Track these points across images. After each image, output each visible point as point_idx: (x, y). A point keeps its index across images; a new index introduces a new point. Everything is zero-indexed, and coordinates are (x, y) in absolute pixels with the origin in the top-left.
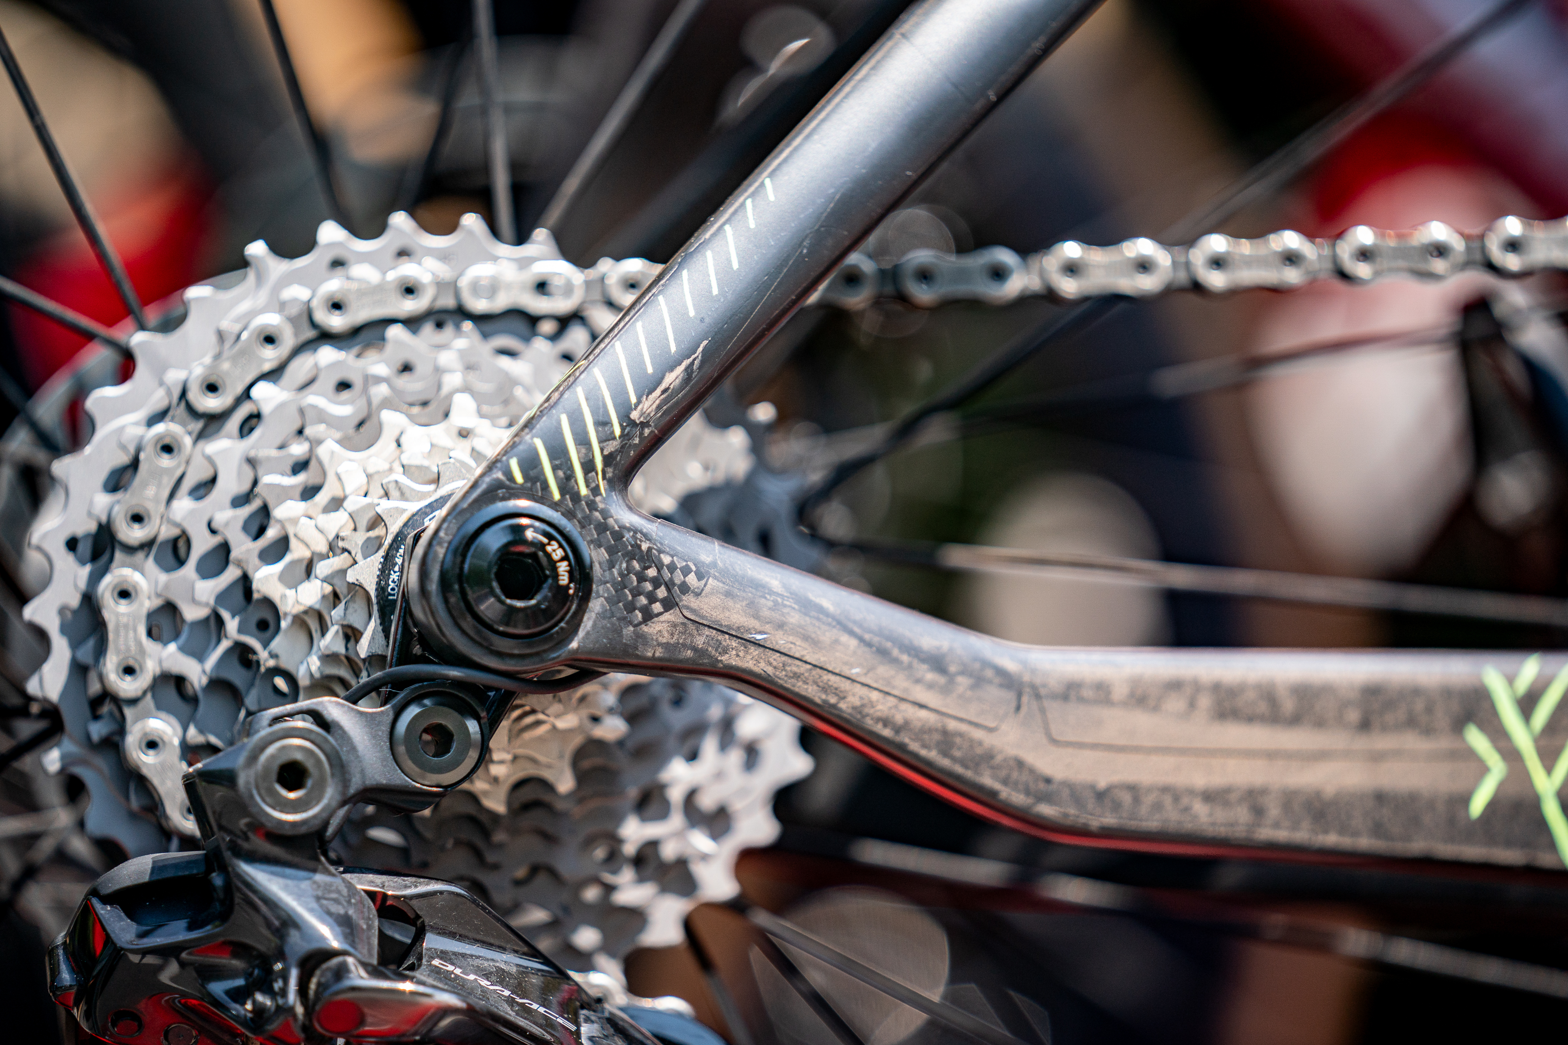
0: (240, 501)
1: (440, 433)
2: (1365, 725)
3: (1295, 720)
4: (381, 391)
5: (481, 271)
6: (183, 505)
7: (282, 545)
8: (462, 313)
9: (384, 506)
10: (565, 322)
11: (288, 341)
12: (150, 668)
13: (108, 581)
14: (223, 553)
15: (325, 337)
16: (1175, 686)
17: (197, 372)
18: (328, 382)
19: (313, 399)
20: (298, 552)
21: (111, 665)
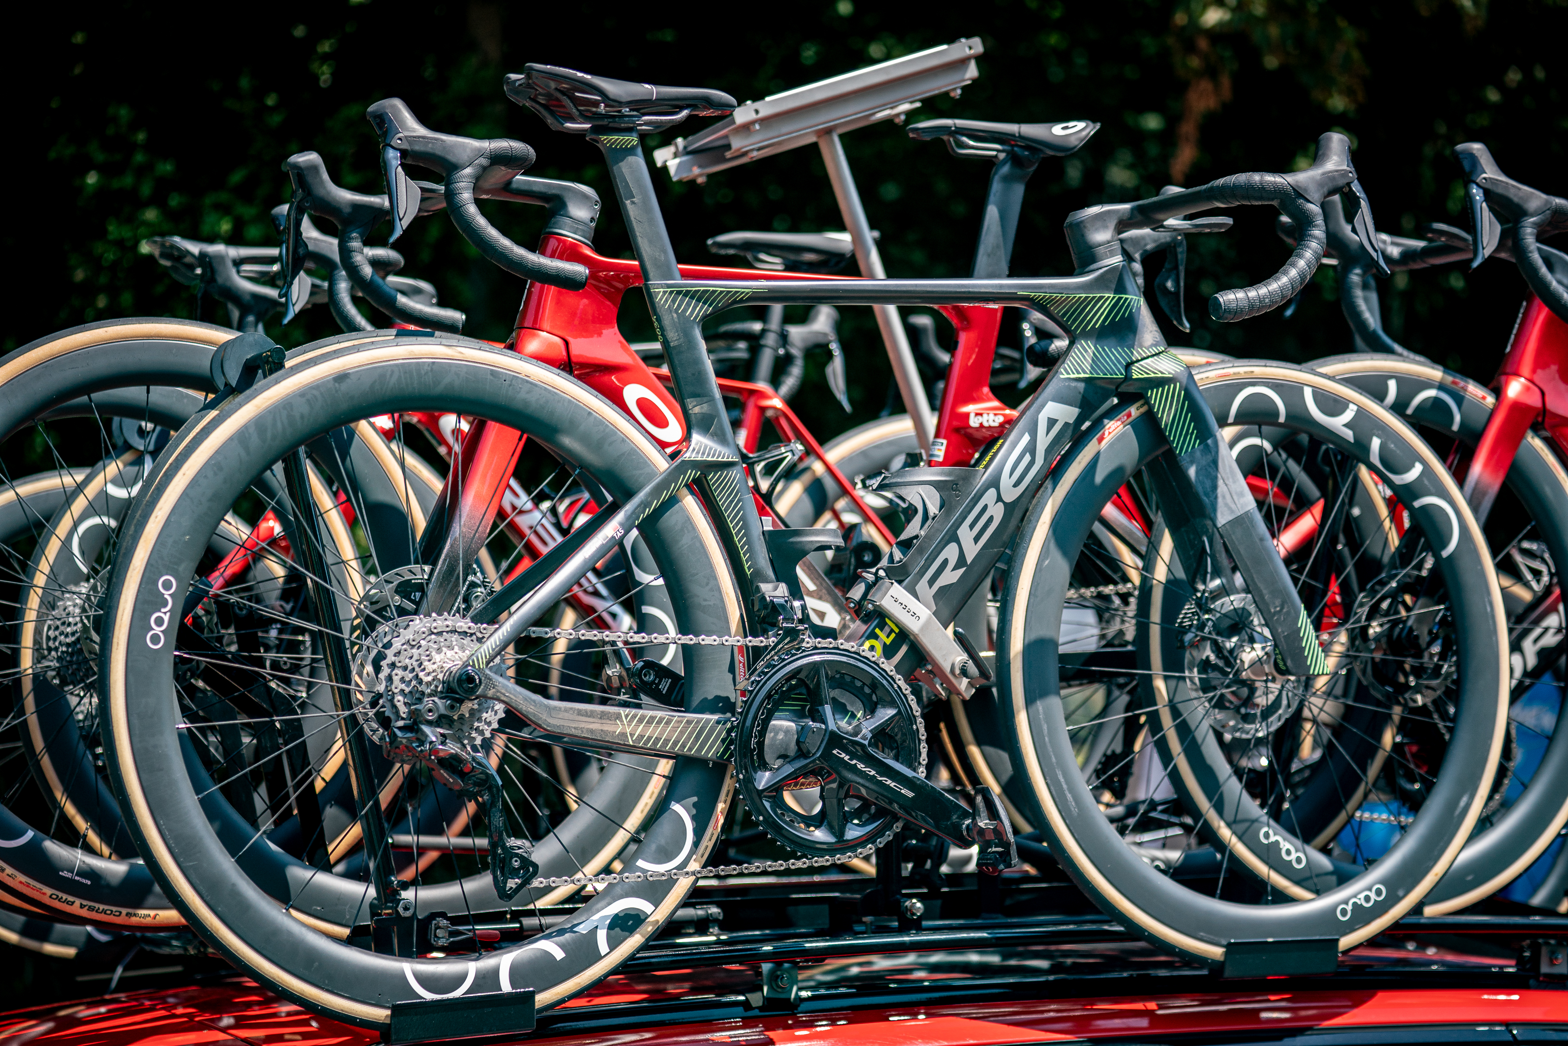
0: (417, 661)
1: (452, 652)
2: (601, 718)
3: (589, 717)
4: (442, 644)
5: (459, 624)
6: (407, 660)
7: (424, 670)
8: (456, 631)
9: (444, 665)
10: (472, 635)
11: (427, 633)
12: (400, 688)
13: (394, 672)
14: (413, 670)
15: (433, 633)
16: (571, 709)
17: (411, 637)
18: (433, 641)
19: (431, 644)
20: (427, 671)
21: (393, 687)
